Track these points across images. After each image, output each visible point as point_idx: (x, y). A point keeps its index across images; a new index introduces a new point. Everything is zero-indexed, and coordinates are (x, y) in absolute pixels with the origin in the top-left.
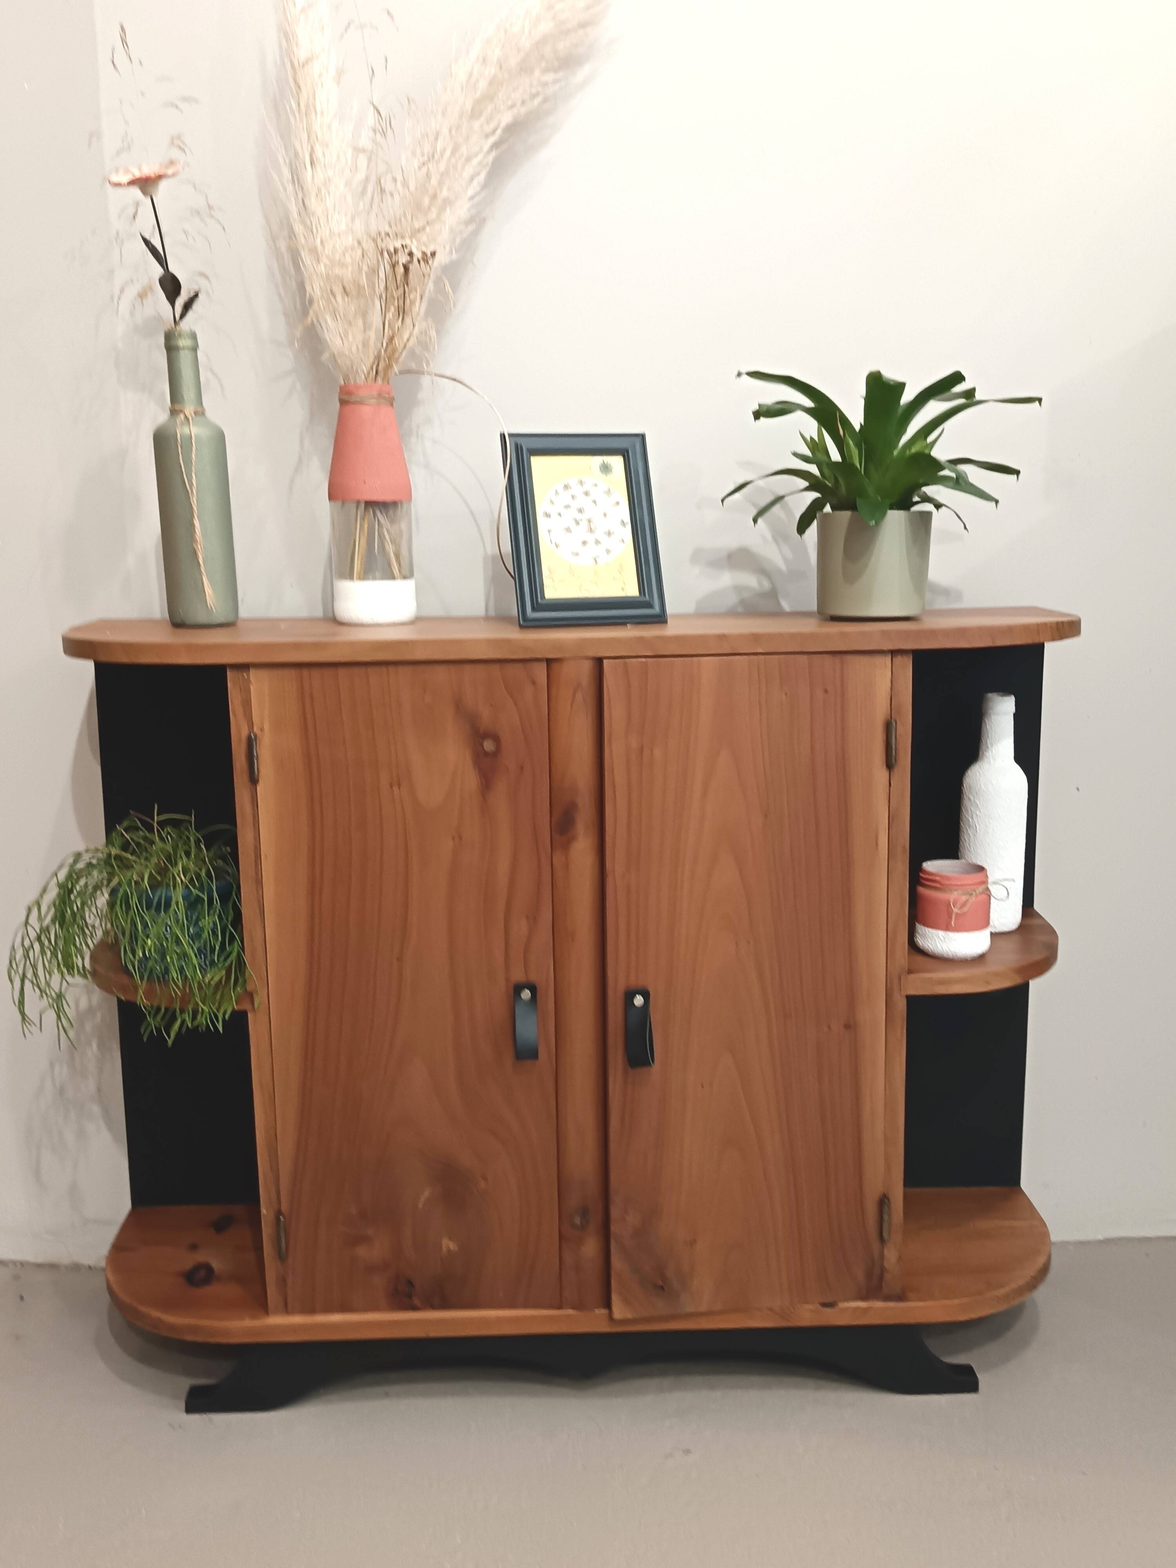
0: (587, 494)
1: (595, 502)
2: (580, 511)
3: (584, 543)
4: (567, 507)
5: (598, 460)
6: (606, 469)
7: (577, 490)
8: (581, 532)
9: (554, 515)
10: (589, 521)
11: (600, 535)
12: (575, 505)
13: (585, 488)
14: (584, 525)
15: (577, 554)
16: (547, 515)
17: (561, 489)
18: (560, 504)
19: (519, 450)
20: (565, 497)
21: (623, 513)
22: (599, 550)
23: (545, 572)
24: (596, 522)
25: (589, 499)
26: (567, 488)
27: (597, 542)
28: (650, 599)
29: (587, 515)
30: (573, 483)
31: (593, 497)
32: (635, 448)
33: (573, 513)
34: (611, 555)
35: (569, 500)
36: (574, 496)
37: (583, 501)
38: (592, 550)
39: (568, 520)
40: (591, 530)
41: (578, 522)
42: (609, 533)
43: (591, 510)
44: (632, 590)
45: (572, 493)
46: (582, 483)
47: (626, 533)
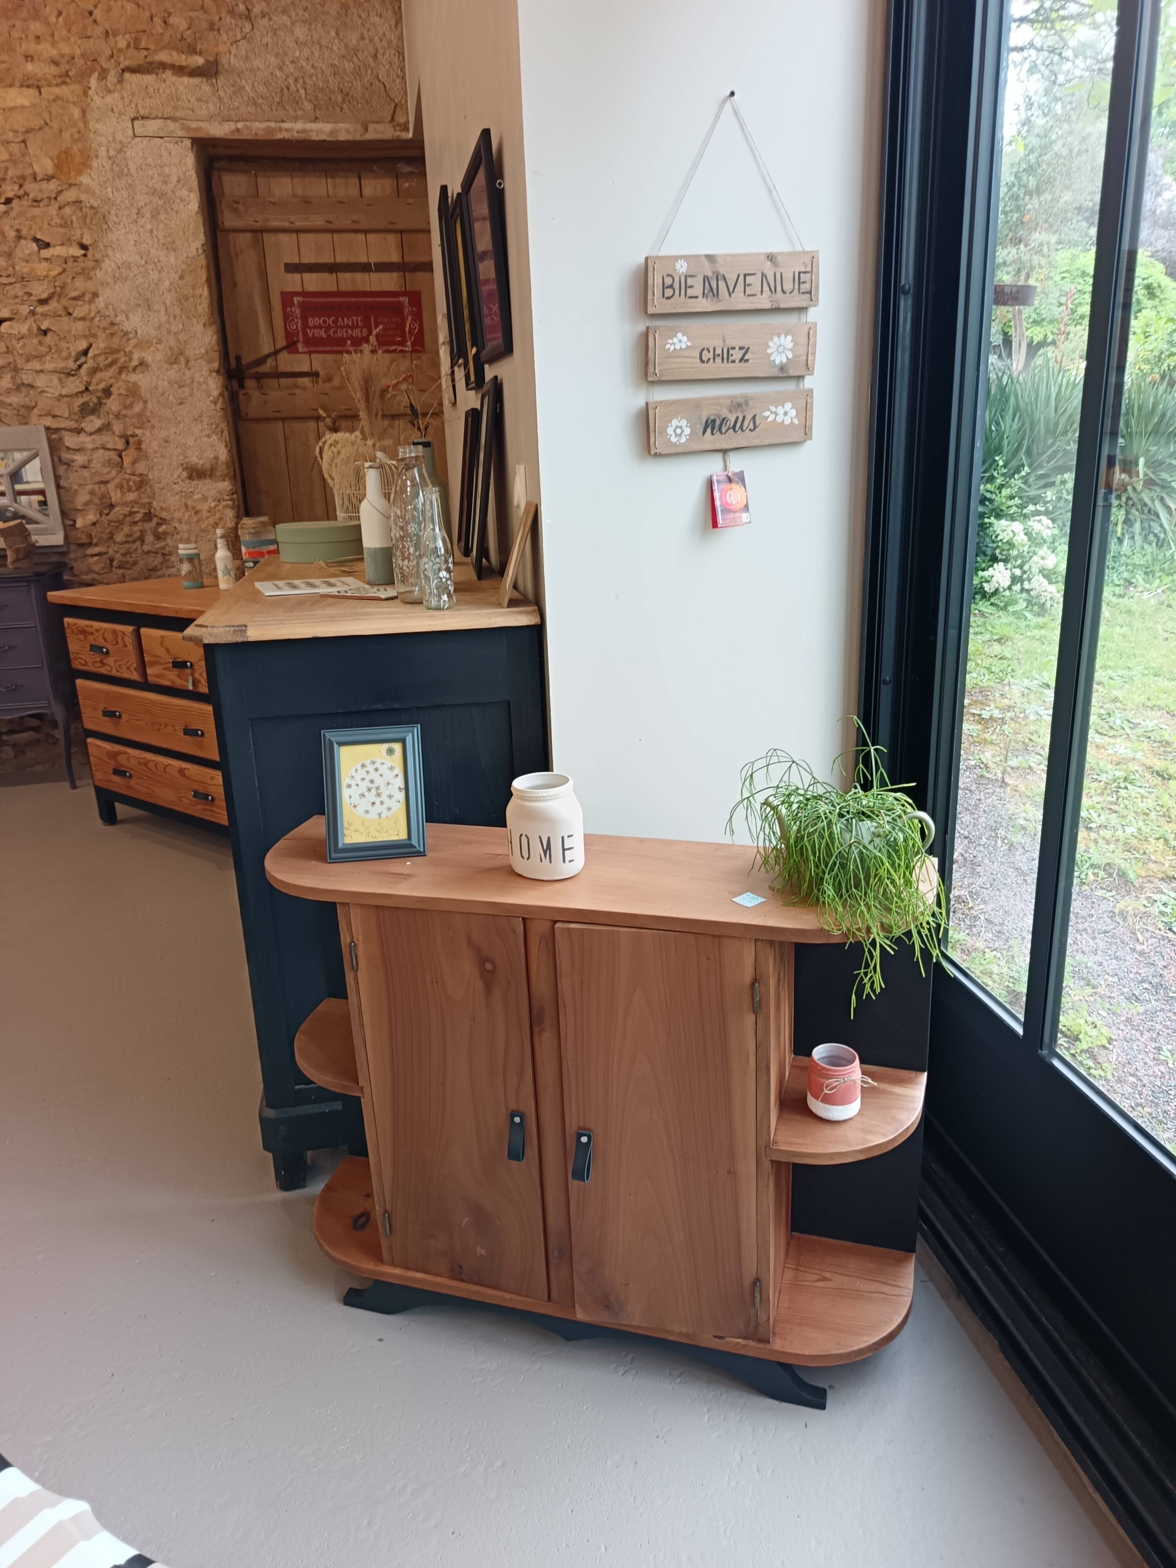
0: (377, 770)
1: (382, 775)
2: (372, 782)
3: (373, 803)
4: (363, 779)
5: (386, 746)
6: (390, 752)
7: (370, 768)
8: (371, 796)
9: (354, 786)
10: (378, 788)
11: (384, 798)
12: (368, 778)
13: (376, 765)
14: (374, 791)
15: (368, 812)
16: (349, 786)
17: (359, 767)
18: (358, 777)
19: (331, 743)
20: (362, 773)
21: (400, 782)
22: (383, 808)
23: (346, 825)
24: (382, 789)
25: (378, 774)
26: (363, 766)
27: (382, 803)
28: (414, 841)
29: (376, 784)
30: (367, 762)
31: (380, 772)
32: (413, 735)
33: (367, 783)
34: (391, 812)
35: (364, 775)
36: (368, 772)
37: (374, 775)
38: (378, 808)
39: (363, 789)
40: (378, 795)
41: (369, 790)
42: (390, 797)
43: (379, 781)
44: (403, 836)
45: (366, 769)
46: (373, 763)
47: (401, 796)
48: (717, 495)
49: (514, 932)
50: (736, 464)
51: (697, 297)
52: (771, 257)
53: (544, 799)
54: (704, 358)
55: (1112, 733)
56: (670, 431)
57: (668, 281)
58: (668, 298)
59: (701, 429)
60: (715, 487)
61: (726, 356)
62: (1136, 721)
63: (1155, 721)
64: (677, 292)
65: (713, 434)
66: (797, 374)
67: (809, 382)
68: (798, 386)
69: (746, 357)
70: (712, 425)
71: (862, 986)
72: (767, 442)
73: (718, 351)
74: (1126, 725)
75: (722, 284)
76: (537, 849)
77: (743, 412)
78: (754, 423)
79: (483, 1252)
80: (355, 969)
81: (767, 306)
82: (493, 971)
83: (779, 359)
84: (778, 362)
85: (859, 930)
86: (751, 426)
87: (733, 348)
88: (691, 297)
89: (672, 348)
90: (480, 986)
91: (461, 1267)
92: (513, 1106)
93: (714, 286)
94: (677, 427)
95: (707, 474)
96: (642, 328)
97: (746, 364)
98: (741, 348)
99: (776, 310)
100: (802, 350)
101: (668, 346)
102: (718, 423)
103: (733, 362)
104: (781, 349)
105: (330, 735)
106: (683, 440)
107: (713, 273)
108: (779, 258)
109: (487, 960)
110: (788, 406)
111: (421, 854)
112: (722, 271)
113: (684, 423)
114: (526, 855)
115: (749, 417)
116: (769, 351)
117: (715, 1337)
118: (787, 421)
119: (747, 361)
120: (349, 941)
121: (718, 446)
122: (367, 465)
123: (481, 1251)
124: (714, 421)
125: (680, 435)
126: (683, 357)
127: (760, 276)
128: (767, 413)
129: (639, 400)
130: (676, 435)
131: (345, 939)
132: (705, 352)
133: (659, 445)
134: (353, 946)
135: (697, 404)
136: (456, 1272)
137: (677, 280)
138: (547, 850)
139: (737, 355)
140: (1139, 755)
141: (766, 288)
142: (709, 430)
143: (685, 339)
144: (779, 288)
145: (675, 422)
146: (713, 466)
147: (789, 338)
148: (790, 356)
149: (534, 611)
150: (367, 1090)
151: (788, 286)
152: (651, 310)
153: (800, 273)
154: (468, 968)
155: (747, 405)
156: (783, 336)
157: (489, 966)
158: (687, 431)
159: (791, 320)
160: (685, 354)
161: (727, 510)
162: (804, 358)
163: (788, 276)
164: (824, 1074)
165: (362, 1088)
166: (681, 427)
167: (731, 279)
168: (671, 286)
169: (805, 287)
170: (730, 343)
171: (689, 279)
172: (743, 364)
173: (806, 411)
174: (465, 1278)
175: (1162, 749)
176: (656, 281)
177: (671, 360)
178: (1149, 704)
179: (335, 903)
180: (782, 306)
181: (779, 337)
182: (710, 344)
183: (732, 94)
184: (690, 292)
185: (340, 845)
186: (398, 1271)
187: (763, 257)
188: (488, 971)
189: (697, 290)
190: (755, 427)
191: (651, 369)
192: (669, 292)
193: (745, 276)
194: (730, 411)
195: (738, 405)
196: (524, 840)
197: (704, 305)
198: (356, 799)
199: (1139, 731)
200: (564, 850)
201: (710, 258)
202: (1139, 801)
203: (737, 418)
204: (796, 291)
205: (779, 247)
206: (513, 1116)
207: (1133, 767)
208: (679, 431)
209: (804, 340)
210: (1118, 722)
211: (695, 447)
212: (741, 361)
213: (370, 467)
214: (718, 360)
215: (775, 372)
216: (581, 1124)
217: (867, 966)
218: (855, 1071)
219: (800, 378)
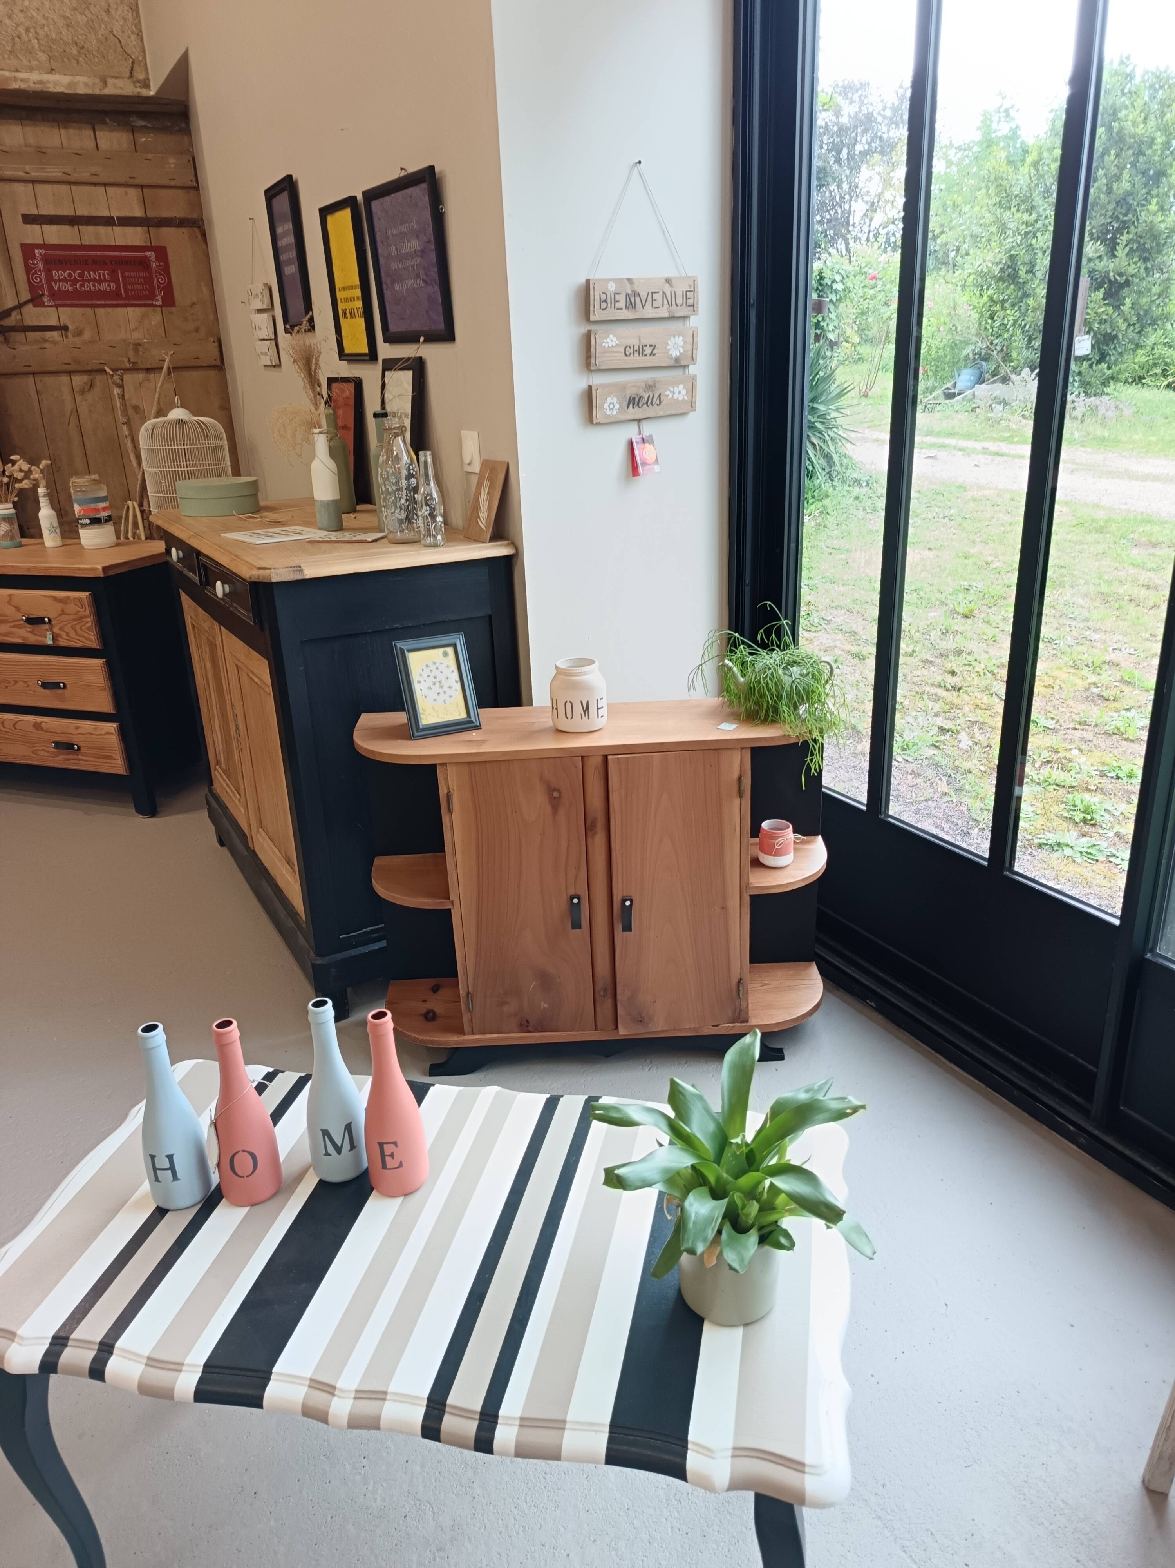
0: (437, 668)
1: (442, 672)
2: (435, 677)
3: (439, 693)
4: (429, 676)
5: (441, 650)
6: (445, 654)
7: (433, 667)
8: (436, 688)
9: (422, 682)
10: (440, 682)
11: (446, 688)
12: (432, 675)
13: (437, 665)
14: (437, 684)
15: (435, 700)
16: (419, 682)
17: (424, 668)
18: (425, 675)
19: (402, 650)
20: (427, 672)
21: (456, 676)
22: (446, 697)
23: (421, 711)
24: (443, 683)
25: (439, 671)
26: (427, 666)
27: (445, 693)
28: (473, 719)
29: (438, 679)
30: (430, 664)
31: (440, 669)
32: (460, 640)
33: (432, 679)
34: (452, 698)
35: (429, 673)
36: (431, 671)
37: (436, 673)
38: (443, 697)
39: (429, 683)
40: (441, 687)
41: (434, 684)
42: (450, 687)
43: (440, 677)
44: (463, 715)
45: (430, 668)
46: (434, 663)
47: (458, 686)
48: (636, 452)
49: (576, 767)
50: (648, 429)
51: (622, 309)
52: (668, 281)
53: (579, 674)
54: (628, 353)
55: (813, 629)
56: (606, 406)
57: (603, 297)
58: (604, 309)
59: (626, 404)
60: (635, 447)
61: (641, 351)
62: (829, 618)
63: (842, 618)
64: (609, 305)
65: (633, 408)
66: (686, 364)
67: (692, 369)
68: (684, 373)
69: (654, 352)
70: (633, 402)
71: (809, 768)
72: (668, 413)
73: (636, 348)
74: (822, 622)
75: (637, 299)
76: (578, 710)
77: (653, 391)
78: (660, 400)
79: (546, 1006)
80: (450, 811)
81: (666, 315)
82: (559, 798)
83: (675, 353)
84: (674, 355)
85: (805, 732)
86: (658, 402)
87: (646, 346)
88: (618, 309)
89: (606, 346)
90: (548, 809)
91: (528, 1022)
92: (572, 892)
93: (633, 301)
94: (611, 403)
95: (629, 437)
96: (584, 329)
97: (654, 357)
98: (651, 346)
99: (672, 318)
100: (689, 347)
101: (604, 344)
102: (637, 399)
103: (646, 355)
104: (676, 346)
105: (399, 644)
106: (614, 413)
107: (632, 291)
108: (674, 282)
109: (555, 790)
110: (681, 386)
111: (479, 727)
112: (638, 290)
113: (615, 400)
114: (569, 716)
115: (656, 396)
116: (668, 347)
117: (713, 1026)
118: (681, 399)
119: (654, 355)
120: (446, 791)
121: (637, 417)
122: (317, 431)
123: (544, 1005)
124: (634, 399)
125: (613, 409)
126: (614, 352)
127: (661, 293)
128: (668, 393)
129: (582, 383)
130: (610, 409)
131: (443, 791)
132: (628, 349)
133: (598, 416)
134: (449, 797)
135: (623, 387)
136: (524, 1026)
137: (609, 296)
138: (586, 710)
139: (648, 350)
140: (838, 644)
141: (666, 302)
142: (631, 405)
143: (614, 339)
144: (674, 303)
145: (609, 400)
146: (631, 432)
147: (681, 338)
148: (682, 351)
149: (508, 545)
150: (456, 903)
151: (679, 301)
152: (592, 318)
153: (686, 292)
154: (540, 798)
155: (655, 386)
156: (677, 337)
157: (556, 794)
158: (617, 406)
159: (677, 325)
160: (615, 350)
161: (644, 464)
162: (691, 352)
163: (679, 294)
164: (774, 837)
165: (452, 902)
166: (613, 403)
167: (643, 295)
168: (605, 301)
169: (690, 302)
170: (644, 342)
171: (616, 296)
172: (652, 357)
173: (692, 389)
174: (531, 1030)
175: (853, 637)
176: (595, 296)
177: (606, 354)
178: (833, 605)
179: (435, 765)
180: (677, 315)
181: (674, 337)
182: (630, 342)
183: (640, 162)
184: (618, 305)
185: (421, 727)
186: (478, 1037)
187: (663, 280)
188: (555, 798)
189: (622, 304)
190: (660, 402)
191: (593, 361)
192: (604, 305)
193: (652, 293)
194: (645, 391)
195: (650, 387)
196: (569, 705)
197: (626, 314)
198: (425, 691)
199: (832, 626)
200: (598, 709)
201: (630, 280)
202: (849, 676)
203: (649, 396)
204: (684, 304)
205: (671, 273)
206: (572, 898)
207: (838, 652)
208: (612, 406)
209: (690, 340)
210: (816, 621)
211: (622, 417)
212: (650, 355)
213: (320, 433)
214: (636, 354)
215: (672, 363)
216: (625, 894)
217: (812, 754)
218: (789, 834)
219: (685, 367)
